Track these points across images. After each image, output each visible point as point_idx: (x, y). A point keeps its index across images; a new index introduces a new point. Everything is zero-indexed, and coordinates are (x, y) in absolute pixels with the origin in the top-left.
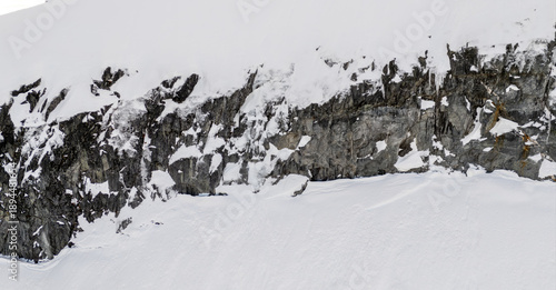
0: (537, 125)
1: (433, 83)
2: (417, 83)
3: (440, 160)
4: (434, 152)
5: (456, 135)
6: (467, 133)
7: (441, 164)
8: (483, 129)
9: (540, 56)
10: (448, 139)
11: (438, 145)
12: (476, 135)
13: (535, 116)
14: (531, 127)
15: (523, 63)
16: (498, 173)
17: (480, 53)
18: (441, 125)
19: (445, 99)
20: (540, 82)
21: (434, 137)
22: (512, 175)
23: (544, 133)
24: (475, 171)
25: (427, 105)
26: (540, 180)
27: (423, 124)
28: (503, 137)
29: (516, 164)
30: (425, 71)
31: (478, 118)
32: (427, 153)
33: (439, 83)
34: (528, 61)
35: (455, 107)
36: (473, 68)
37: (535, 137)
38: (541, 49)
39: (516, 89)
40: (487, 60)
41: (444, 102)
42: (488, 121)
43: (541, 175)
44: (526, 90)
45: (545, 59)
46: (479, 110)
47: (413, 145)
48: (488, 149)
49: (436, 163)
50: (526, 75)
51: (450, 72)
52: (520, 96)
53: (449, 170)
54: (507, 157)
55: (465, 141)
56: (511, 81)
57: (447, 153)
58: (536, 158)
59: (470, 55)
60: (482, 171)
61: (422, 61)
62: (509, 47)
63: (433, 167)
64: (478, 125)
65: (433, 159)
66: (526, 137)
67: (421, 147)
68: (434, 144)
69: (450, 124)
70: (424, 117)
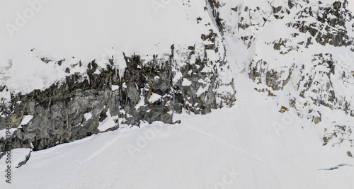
0: (169, 95)
1: (118, 75)
2: (109, 75)
3: (125, 120)
4: (121, 116)
5: (132, 105)
6: (137, 103)
7: (125, 123)
8: (145, 100)
9: (167, 61)
10: (128, 107)
11: (123, 111)
12: (142, 103)
13: (167, 91)
14: (167, 97)
15: (161, 65)
16: (154, 123)
17: (142, 58)
18: (124, 99)
19: (124, 84)
20: (168, 74)
21: (120, 107)
22: (160, 123)
23: (172, 99)
24: (144, 124)
25: (115, 87)
26: (173, 123)
27: (113, 99)
28: (155, 103)
29: (162, 117)
30: (113, 68)
31: (142, 94)
32: (117, 117)
33: (121, 75)
34: (163, 64)
35: (131, 88)
36: (138, 67)
37: (169, 102)
38: (167, 58)
39: (159, 78)
40: (146, 62)
41: (124, 85)
42: (147, 95)
43: (174, 121)
44: (163, 78)
45: (169, 63)
46: (142, 89)
47: (108, 113)
48: (148, 111)
49: (122, 123)
50: (162, 71)
51: (127, 69)
52: (161, 81)
53: (130, 125)
54: (158, 114)
55: (137, 107)
56: (156, 74)
57: (128, 116)
58: (170, 112)
59: (136, 59)
60: (147, 123)
61: (111, 62)
62: (154, 56)
63: (121, 126)
64: (143, 98)
65: (120, 120)
66: (165, 102)
67: (113, 114)
68: (120, 111)
69: (129, 98)
70: (114, 95)
